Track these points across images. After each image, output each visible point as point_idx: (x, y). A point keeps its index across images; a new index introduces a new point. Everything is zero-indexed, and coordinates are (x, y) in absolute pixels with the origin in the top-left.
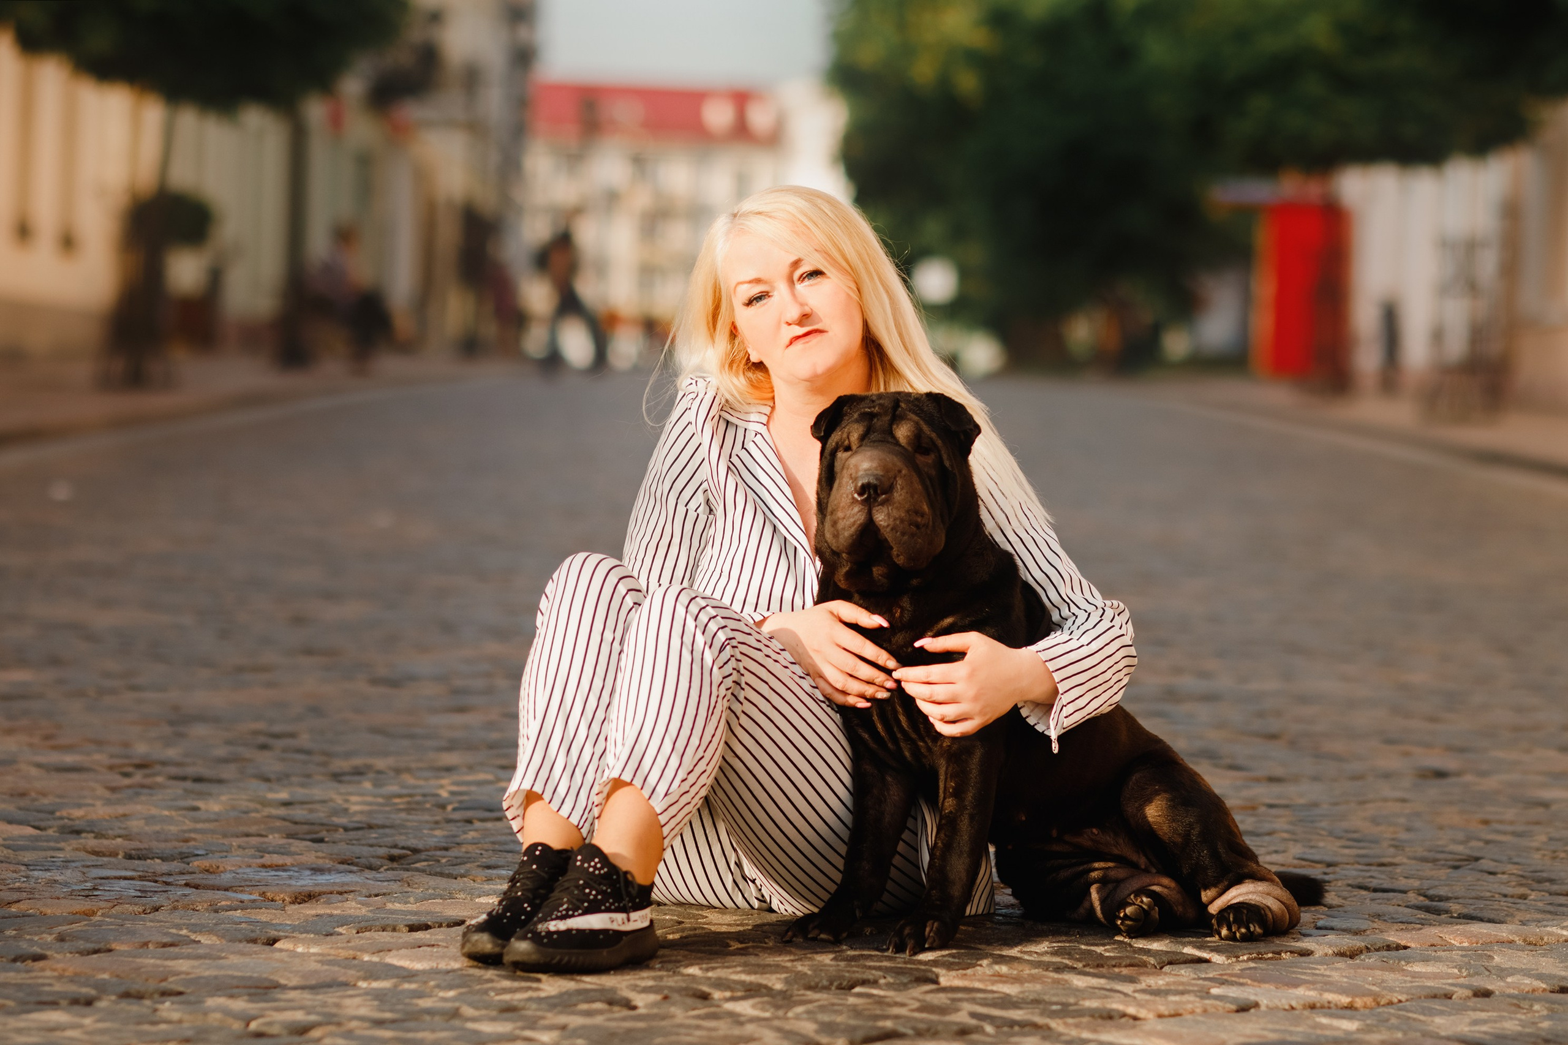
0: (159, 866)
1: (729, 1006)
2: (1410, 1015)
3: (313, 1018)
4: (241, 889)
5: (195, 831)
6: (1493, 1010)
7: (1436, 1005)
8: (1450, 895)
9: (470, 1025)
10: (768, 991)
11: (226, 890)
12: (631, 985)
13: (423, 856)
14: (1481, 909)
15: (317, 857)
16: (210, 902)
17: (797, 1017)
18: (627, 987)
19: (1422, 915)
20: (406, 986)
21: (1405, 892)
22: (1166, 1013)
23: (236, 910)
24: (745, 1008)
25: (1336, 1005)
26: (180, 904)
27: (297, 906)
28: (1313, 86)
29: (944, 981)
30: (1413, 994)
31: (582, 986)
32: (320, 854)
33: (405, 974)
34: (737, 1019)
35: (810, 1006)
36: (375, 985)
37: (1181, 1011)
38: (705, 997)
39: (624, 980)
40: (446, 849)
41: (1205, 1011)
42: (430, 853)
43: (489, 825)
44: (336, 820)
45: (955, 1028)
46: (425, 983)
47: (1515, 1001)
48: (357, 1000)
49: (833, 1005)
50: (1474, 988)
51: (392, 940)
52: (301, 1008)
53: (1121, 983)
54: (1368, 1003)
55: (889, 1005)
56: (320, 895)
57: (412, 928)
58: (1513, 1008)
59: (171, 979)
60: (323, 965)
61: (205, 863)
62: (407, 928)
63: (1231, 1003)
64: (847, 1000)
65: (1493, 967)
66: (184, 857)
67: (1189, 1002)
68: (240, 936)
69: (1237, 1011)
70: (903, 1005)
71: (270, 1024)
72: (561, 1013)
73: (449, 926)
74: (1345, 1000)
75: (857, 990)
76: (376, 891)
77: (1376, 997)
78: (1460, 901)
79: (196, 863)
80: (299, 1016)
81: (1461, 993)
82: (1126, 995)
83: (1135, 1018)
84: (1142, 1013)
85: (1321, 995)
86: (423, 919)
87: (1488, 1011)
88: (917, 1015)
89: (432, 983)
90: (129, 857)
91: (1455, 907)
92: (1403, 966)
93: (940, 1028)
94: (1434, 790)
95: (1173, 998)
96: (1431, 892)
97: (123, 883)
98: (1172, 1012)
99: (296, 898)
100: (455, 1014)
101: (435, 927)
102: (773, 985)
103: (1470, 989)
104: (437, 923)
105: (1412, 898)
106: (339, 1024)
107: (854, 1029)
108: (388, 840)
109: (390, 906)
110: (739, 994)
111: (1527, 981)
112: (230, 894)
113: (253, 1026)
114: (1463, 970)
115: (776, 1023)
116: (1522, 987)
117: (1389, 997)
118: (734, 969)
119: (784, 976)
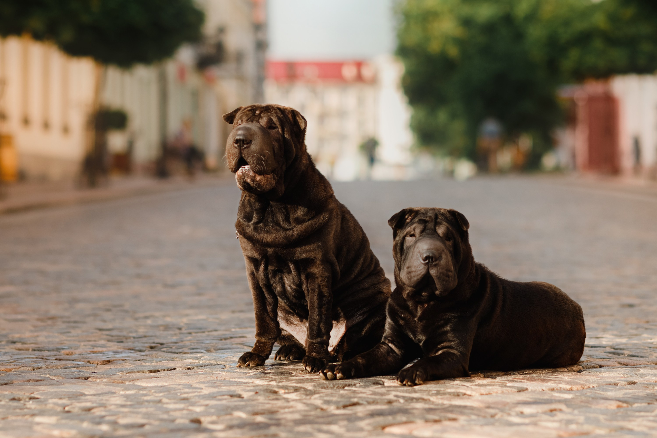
0: (46, 353)
1: (286, 396)
2: (597, 392)
3: (94, 405)
4: (79, 360)
5: (67, 340)
6: (635, 389)
7: (610, 388)
8: (625, 348)
9: (165, 406)
10: (305, 390)
11: (73, 360)
12: (243, 389)
13: (165, 346)
14: (638, 353)
15: (118, 348)
16: (64, 365)
17: (315, 399)
18: (241, 390)
19: (611, 355)
20: (141, 392)
21: (605, 347)
22: (485, 393)
23: (74, 368)
24: (293, 396)
25: (564, 389)
26: (50, 366)
27: (103, 366)
28: (598, 44)
29: (386, 384)
30: (600, 384)
31: (220, 390)
32: (119, 347)
33: (142, 388)
34: (287, 400)
35: (322, 395)
36: (128, 392)
37: (491, 392)
38: (275, 392)
39: (240, 387)
40: (176, 343)
41: (503, 392)
42: (168, 345)
43: (199, 334)
44: (131, 335)
45: (386, 401)
46: (150, 391)
47: (646, 385)
48: (117, 398)
49: (332, 393)
50: (628, 381)
51: (140, 376)
52: (90, 401)
53: (466, 383)
54: (579, 388)
55: (358, 393)
56: (114, 361)
57: (151, 372)
58: (645, 388)
59: (35, 393)
60: (106, 386)
61: (67, 351)
62: (149, 372)
63: (515, 389)
64: (339, 392)
65: (639, 374)
66: (58, 350)
67: (495, 389)
68: (72, 376)
69: (518, 392)
70: (364, 393)
71: (74, 408)
72: (207, 400)
73: (168, 370)
74: (568, 387)
75: (346, 388)
76: (139, 359)
77: (582, 385)
78: (629, 350)
79: (63, 352)
80: (88, 405)
81: (621, 383)
82: (467, 387)
83: (470, 396)
84: (473, 393)
85: (558, 385)
86: (157, 368)
87: (633, 389)
88: (370, 396)
89: (153, 391)
90: (34, 350)
91: (626, 352)
92: (598, 374)
93: (379, 401)
94: (627, 311)
95: (488, 387)
96: (617, 347)
97: (27, 360)
98: (487, 393)
99: (103, 363)
100: (160, 401)
101: (162, 371)
102: (308, 387)
103: (626, 381)
104: (163, 369)
105: (608, 349)
106: (105, 407)
107: (339, 402)
108: (152, 341)
109: (144, 364)
110: (291, 391)
111: (654, 378)
112: (73, 362)
113: (67, 409)
114: (625, 375)
115: (305, 401)
116: (651, 380)
117: (588, 385)
118: (291, 382)
119: (313, 384)
